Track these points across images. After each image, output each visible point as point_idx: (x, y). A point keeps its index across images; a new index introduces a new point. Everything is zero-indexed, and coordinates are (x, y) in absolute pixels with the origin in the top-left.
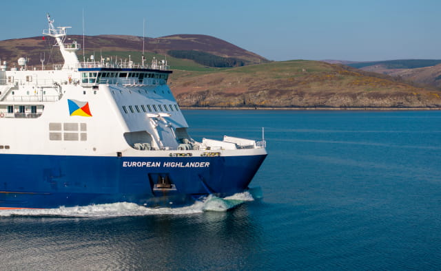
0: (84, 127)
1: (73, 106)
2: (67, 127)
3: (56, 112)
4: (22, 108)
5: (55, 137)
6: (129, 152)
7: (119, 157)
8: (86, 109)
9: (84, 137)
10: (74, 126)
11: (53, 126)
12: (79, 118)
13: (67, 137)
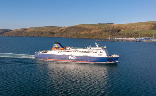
0: (102, 54)
1: (101, 52)
2: (100, 54)
3: (99, 53)
4: (94, 52)
5: (98, 55)
6: (107, 57)
7: (106, 57)
8: (102, 52)
9: (102, 55)
10: (101, 54)
11: (98, 54)
12: (101, 53)
13: (100, 55)
